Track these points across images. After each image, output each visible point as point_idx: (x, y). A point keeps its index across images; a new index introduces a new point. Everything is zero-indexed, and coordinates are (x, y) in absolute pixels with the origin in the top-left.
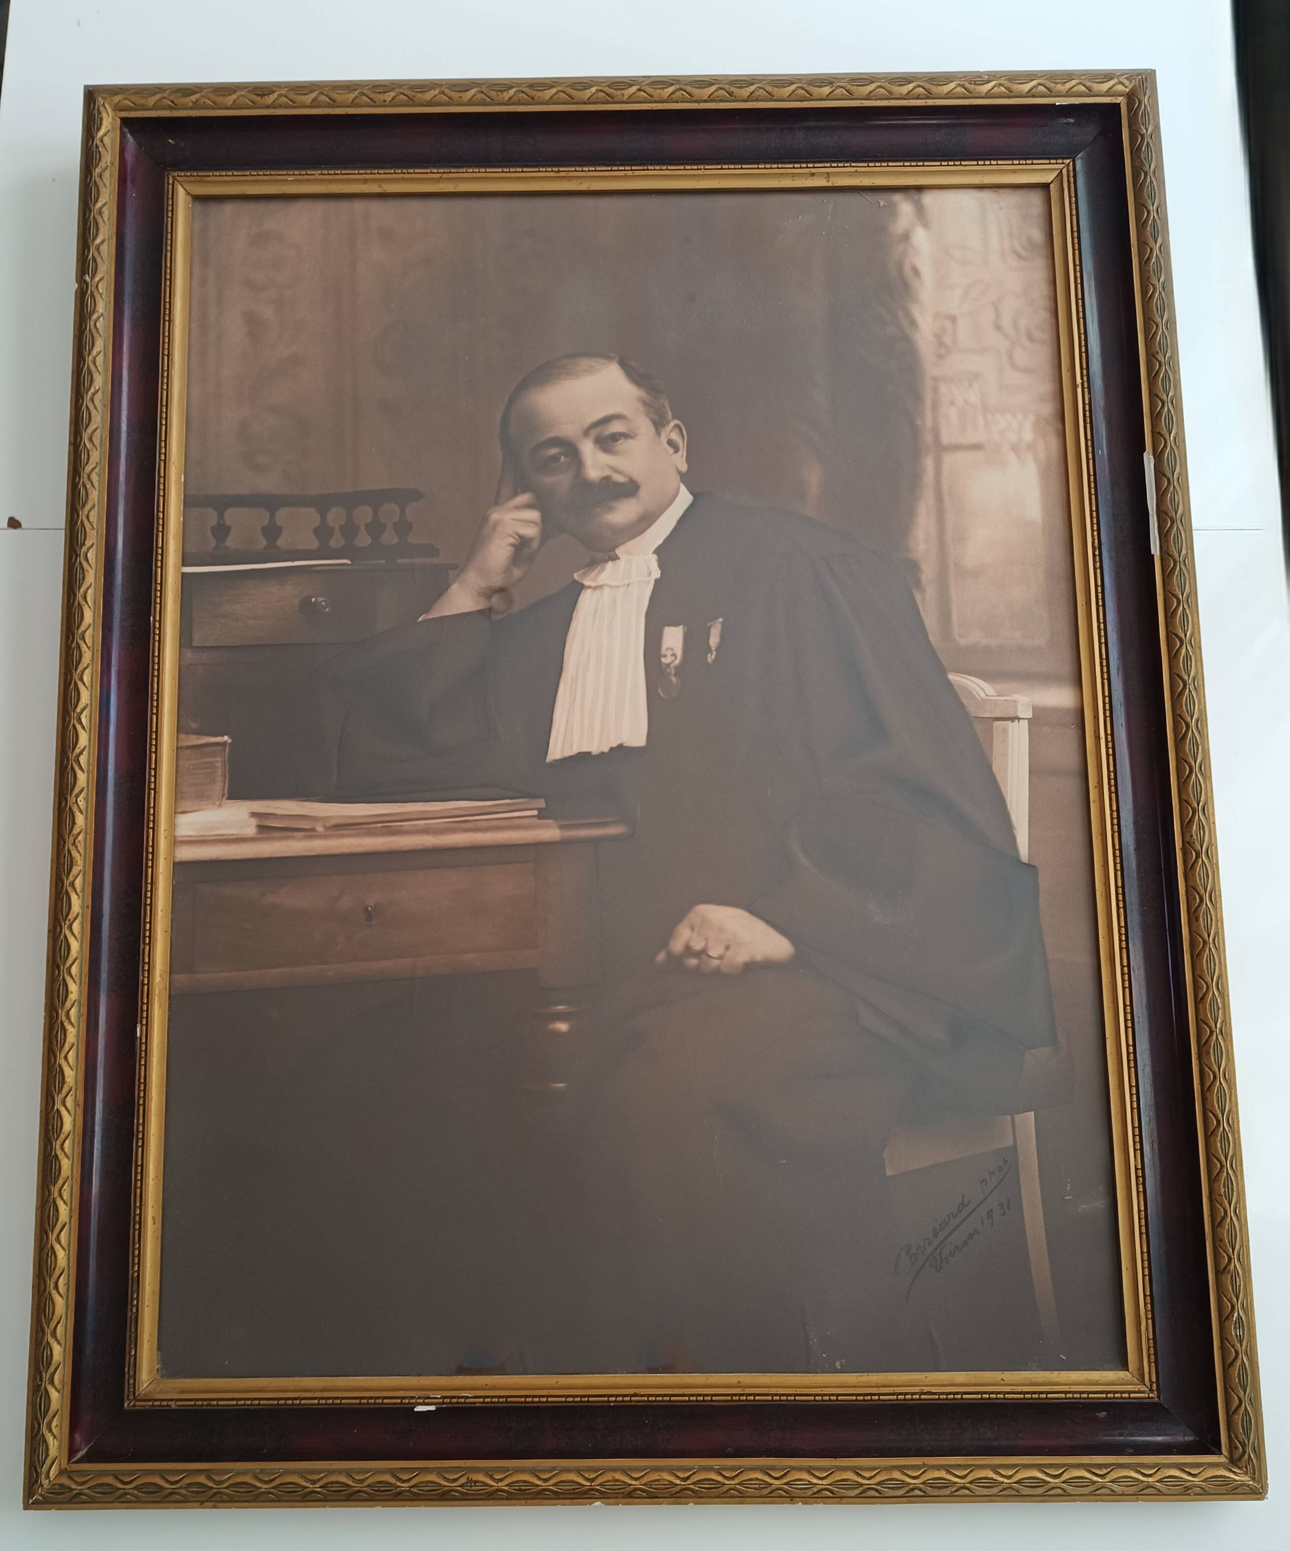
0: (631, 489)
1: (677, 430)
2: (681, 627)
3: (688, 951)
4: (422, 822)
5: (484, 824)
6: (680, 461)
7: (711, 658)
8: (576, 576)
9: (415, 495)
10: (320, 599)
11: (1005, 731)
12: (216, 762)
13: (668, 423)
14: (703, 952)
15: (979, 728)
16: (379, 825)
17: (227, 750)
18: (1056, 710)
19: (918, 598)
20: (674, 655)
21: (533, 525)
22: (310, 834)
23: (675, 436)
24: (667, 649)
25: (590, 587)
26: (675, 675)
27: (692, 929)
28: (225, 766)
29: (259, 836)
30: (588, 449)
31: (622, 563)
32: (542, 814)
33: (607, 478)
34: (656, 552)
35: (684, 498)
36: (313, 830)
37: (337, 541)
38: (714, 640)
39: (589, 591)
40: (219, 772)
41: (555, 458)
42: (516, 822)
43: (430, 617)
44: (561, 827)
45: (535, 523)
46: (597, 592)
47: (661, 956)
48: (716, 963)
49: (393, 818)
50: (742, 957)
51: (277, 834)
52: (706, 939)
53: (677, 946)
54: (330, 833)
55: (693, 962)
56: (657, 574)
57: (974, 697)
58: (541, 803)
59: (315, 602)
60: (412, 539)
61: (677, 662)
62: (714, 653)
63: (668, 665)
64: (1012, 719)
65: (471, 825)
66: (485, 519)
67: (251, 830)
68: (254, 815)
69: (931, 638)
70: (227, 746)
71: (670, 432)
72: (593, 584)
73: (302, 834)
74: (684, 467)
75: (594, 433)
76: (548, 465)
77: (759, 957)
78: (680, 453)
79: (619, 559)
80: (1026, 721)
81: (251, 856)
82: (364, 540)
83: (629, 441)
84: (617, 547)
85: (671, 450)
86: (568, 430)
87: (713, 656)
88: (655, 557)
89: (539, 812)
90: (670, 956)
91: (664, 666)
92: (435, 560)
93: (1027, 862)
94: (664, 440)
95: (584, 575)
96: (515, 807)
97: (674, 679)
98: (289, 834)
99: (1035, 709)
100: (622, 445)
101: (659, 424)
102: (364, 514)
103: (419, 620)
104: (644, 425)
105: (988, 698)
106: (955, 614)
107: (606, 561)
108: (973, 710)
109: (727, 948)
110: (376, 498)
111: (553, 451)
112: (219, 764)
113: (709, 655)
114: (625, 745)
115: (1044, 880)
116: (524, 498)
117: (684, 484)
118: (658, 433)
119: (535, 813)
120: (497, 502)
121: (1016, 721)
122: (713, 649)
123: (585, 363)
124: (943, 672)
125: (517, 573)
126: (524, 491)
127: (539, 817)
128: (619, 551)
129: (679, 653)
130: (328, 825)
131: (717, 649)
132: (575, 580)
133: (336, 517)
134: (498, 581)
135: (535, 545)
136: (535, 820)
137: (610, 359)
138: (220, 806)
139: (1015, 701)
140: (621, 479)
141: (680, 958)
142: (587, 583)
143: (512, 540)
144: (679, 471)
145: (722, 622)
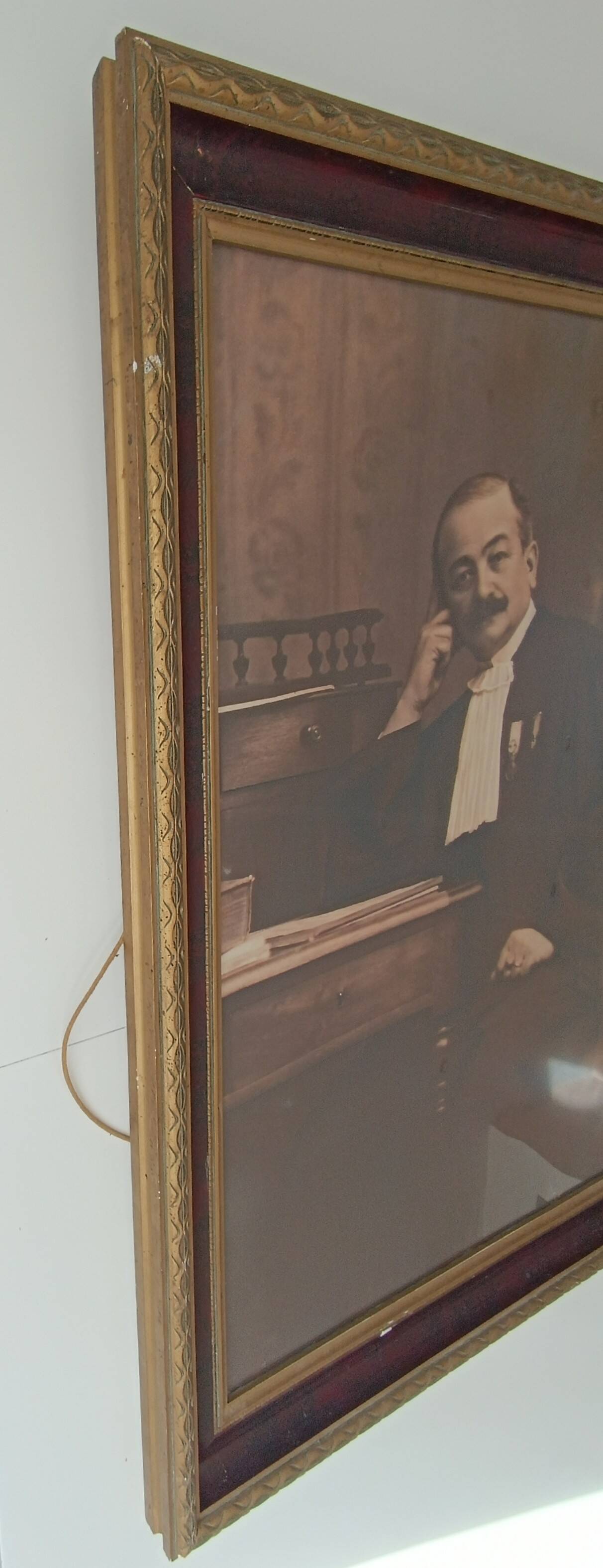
0: (503, 604)
1: (533, 550)
2: (521, 721)
3: (509, 967)
5: (408, 905)
6: (531, 579)
7: (533, 743)
8: (468, 685)
9: (376, 616)
10: (314, 728)
12: (242, 902)
13: (529, 543)
14: (513, 964)
16: (348, 924)
17: (251, 888)
20: (515, 745)
21: (446, 639)
22: (305, 945)
23: (532, 556)
24: (513, 740)
25: (476, 693)
27: (509, 950)
28: (249, 904)
29: (272, 958)
30: (483, 566)
31: (494, 669)
32: (442, 887)
33: (491, 595)
34: (511, 660)
35: (531, 611)
36: (307, 941)
37: (324, 667)
38: (535, 730)
39: (475, 697)
40: (245, 909)
41: (463, 576)
42: (428, 897)
43: (385, 734)
45: (448, 638)
46: (479, 697)
47: (493, 975)
48: (518, 970)
49: (356, 916)
50: (530, 961)
51: (283, 953)
52: (514, 955)
53: (501, 965)
54: (318, 940)
55: (508, 973)
56: (512, 678)
58: (440, 879)
59: (311, 730)
60: (374, 660)
61: (517, 750)
62: (535, 740)
63: (512, 753)
66: (419, 637)
67: (266, 955)
68: (268, 941)
70: (251, 885)
71: (530, 552)
72: (477, 690)
73: (300, 947)
74: (534, 584)
75: (488, 551)
76: (459, 583)
77: (538, 959)
78: (533, 571)
79: (492, 667)
81: (265, 977)
82: (343, 664)
83: (507, 560)
84: (492, 657)
85: (529, 569)
86: (473, 549)
88: (512, 662)
89: (439, 887)
90: (497, 972)
91: (509, 754)
92: (388, 680)
94: (526, 559)
95: (474, 683)
97: (514, 764)
98: (291, 950)
100: (502, 563)
101: (524, 544)
102: (342, 637)
103: (379, 738)
104: (515, 545)
107: (486, 669)
109: (524, 958)
110: (350, 620)
112: (245, 903)
114: (486, 822)
116: (443, 615)
117: (533, 599)
118: (523, 553)
119: (437, 887)
120: (427, 620)
122: (535, 737)
123: (490, 482)
125: (436, 686)
126: (443, 609)
127: (438, 891)
128: (493, 661)
129: (518, 743)
130: (317, 934)
131: (538, 737)
132: (467, 688)
133: (323, 641)
134: (424, 695)
135: (447, 659)
136: (436, 894)
137: (503, 478)
138: (245, 940)
140: (498, 595)
141: (502, 973)
142: (475, 690)
143: (434, 656)
144: (530, 586)
145: (541, 715)
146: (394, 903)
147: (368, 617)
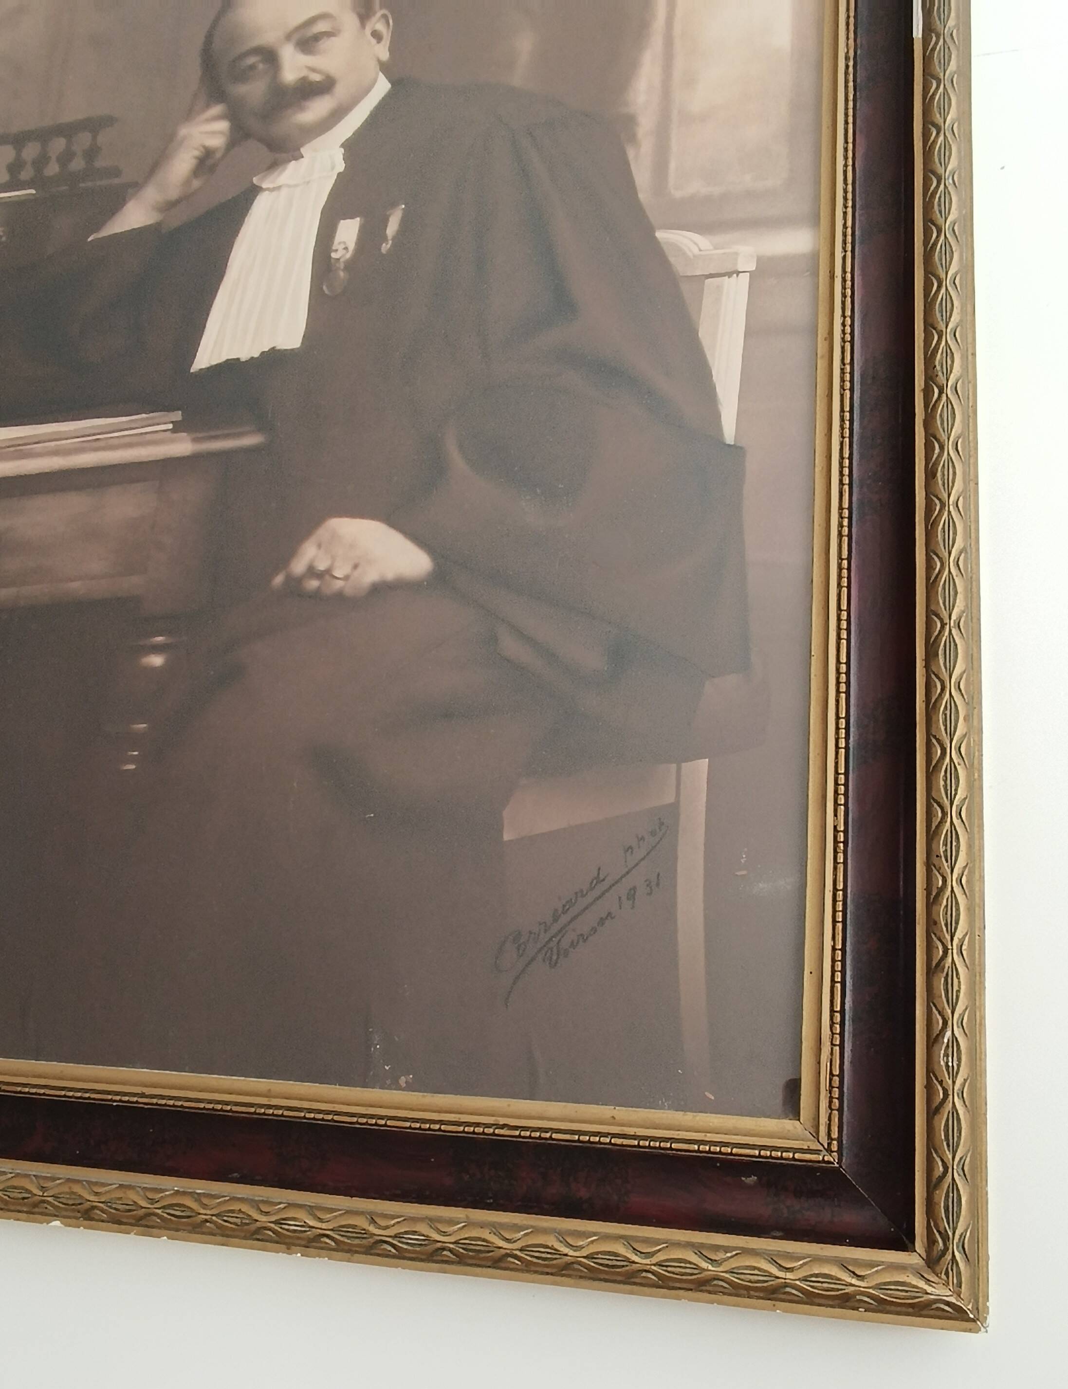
0: (326, 86)
1: (383, 20)
2: (358, 219)
3: (312, 572)
4: (53, 444)
5: (116, 441)
7: (385, 248)
8: (255, 180)
9: (108, 121)
11: (719, 288)
13: (375, 13)
14: (328, 572)
15: (686, 288)
16: (12, 449)
18: (788, 259)
19: (631, 153)
20: (346, 249)
21: (221, 135)
23: (380, 27)
24: (340, 243)
25: (268, 189)
26: (343, 270)
27: (319, 546)
30: (287, 53)
31: (304, 161)
32: (178, 428)
33: (304, 79)
34: (343, 146)
35: (383, 86)
37: (26, 174)
38: (392, 228)
39: (267, 192)
41: (252, 67)
42: (148, 437)
43: (100, 235)
44: (195, 440)
45: (221, 133)
46: (275, 193)
47: (279, 580)
48: (339, 584)
50: (370, 576)
52: (333, 559)
53: (299, 567)
55: (314, 584)
56: (341, 167)
57: (684, 254)
58: (177, 416)
60: (99, 163)
61: (348, 256)
62: (390, 242)
63: (338, 259)
64: (729, 274)
65: (101, 444)
66: (173, 135)
69: (641, 196)
71: (376, 23)
72: (271, 186)
74: (385, 55)
75: (297, 36)
76: (243, 75)
77: (390, 576)
78: (383, 42)
79: (303, 157)
80: (748, 274)
82: (52, 169)
83: (333, 38)
84: (302, 145)
85: (373, 41)
86: (269, 37)
87: (389, 246)
88: (342, 150)
89: (174, 426)
90: (289, 578)
91: (333, 261)
92: (116, 181)
93: (732, 443)
94: (368, 31)
95: (263, 178)
96: (150, 422)
97: (342, 274)
99: (760, 260)
100: (325, 44)
101: (364, 15)
102: (59, 145)
103: (89, 239)
104: (349, 21)
105: (701, 253)
106: (673, 165)
107: (290, 161)
108: (681, 268)
109: (356, 567)
110: (72, 129)
111: (251, 60)
113: (384, 245)
114: (278, 348)
115: (752, 464)
116: (217, 109)
117: (383, 73)
118: (363, 25)
119: (170, 426)
120: (187, 117)
121: (735, 275)
122: (389, 238)
124: (649, 231)
125: (196, 183)
126: (217, 103)
127: (174, 431)
128: (303, 150)
129: (352, 246)
131: (393, 239)
132: (252, 184)
133: (31, 151)
134: (173, 193)
135: (220, 155)
136: (168, 434)
139: (737, 254)
140: (316, 77)
141: (299, 580)
142: (264, 186)
143: (197, 153)
144: (379, 61)
145: (403, 209)
146: (89, 436)
147: (94, 125)
